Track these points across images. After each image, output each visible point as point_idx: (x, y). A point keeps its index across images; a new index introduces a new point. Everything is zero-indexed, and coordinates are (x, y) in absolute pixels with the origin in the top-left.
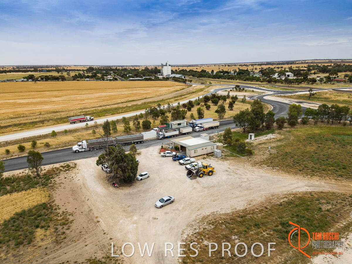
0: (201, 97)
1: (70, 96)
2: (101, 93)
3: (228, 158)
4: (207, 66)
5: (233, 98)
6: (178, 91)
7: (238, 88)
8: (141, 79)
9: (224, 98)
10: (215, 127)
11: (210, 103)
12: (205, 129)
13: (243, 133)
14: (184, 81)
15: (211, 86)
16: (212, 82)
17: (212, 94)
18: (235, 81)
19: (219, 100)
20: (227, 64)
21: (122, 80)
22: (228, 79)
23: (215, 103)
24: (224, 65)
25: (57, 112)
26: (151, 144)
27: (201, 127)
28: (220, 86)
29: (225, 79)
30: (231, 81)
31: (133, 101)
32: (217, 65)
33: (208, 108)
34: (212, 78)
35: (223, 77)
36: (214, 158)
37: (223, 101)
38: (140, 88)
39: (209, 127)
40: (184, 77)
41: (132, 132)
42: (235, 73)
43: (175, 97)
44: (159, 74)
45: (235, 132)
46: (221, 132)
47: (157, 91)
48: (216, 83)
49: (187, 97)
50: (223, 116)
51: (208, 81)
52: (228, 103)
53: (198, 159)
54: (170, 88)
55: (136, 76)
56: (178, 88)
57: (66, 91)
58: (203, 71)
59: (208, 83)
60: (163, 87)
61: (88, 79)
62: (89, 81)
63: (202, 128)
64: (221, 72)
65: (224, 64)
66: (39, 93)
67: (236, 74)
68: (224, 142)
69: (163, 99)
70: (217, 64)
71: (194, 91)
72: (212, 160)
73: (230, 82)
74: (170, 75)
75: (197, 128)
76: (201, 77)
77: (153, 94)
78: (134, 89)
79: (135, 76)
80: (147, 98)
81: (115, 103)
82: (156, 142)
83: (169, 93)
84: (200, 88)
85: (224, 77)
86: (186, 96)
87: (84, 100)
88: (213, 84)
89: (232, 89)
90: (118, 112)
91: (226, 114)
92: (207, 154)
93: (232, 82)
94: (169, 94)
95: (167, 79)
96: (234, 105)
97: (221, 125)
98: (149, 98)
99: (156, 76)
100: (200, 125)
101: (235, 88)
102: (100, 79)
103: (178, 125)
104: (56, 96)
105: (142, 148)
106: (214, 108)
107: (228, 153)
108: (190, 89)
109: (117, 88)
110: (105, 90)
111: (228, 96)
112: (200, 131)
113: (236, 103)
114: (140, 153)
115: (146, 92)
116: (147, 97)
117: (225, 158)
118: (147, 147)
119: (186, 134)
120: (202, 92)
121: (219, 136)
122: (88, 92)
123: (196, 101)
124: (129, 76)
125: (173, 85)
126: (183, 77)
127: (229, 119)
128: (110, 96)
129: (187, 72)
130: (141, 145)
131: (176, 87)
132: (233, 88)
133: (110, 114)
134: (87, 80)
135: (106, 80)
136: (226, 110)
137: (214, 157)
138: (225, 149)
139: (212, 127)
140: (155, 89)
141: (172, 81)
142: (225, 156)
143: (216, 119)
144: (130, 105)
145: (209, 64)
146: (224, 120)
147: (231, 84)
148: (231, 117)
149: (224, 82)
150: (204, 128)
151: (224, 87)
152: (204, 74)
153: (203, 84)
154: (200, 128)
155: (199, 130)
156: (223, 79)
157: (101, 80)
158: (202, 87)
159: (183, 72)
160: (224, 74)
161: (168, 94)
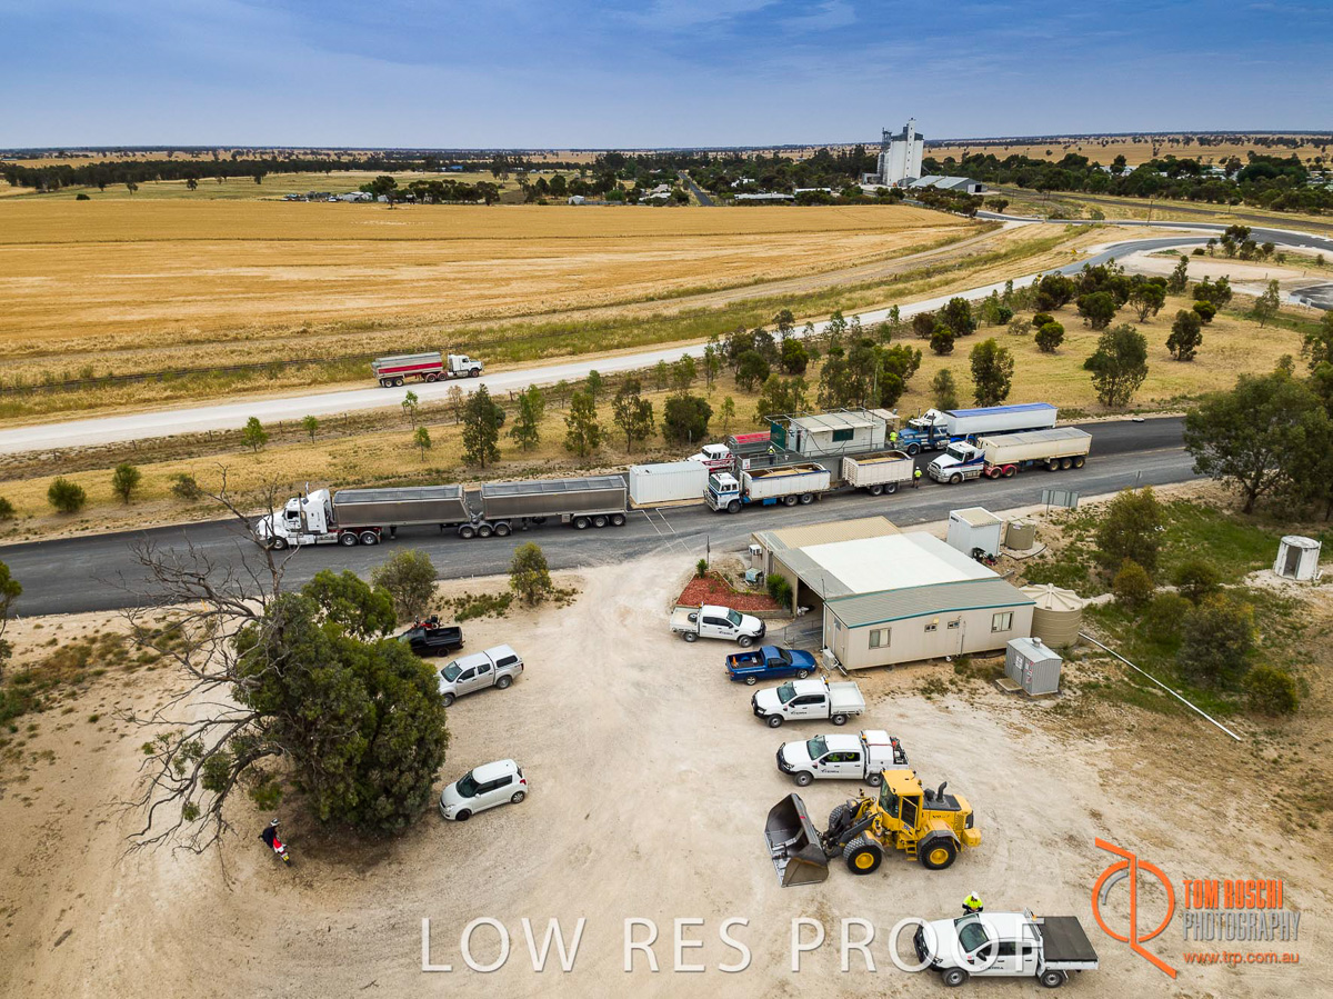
0: (1024, 282)
1: (472, 263)
2: (592, 252)
3: (1105, 710)
4: (1100, 140)
5: (1202, 291)
6: (925, 248)
7: (1239, 243)
8: (782, 196)
9: (1152, 292)
10: (1061, 461)
11: (1067, 318)
12: (994, 472)
13: (1239, 519)
14: (969, 206)
15: (1099, 227)
16: (1105, 209)
17: (1087, 266)
18: (1226, 207)
19: (1124, 297)
20: (1196, 134)
21: (705, 202)
22: (1193, 197)
23: (1097, 315)
24: (1181, 138)
25: (370, 327)
26: (659, 539)
27: (969, 459)
28: (1145, 230)
29: (1176, 196)
30: (1204, 206)
31: (702, 291)
32: (1149, 139)
33: (1049, 340)
34: (1112, 193)
35: (1169, 186)
36: (1004, 700)
37: (1141, 307)
38: (758, 237)
39: (1023, 463)
40: (978, 189)
41: (609, 451)
42: (1228, 173)
43: (896, 280)
44: (867, 175)
45: (1181, 507)
46: (1095, 499)
47: (830, 247)
48: (1124, 215)
49: (954, 281)
50: (1127, 395)
51: (1085, 205)
52: (1167, 318)
53: (893, 686)
54: (889, 237)
55: (768, 184)
56: (929, 235)
57: (470, 243)
58: (1074, 161)
59: (1086, 215)
60: (861, 233)
61: (578, 198)
62: (581, 204)
63: (973, 463)
64: (1161, 167)
65: (1183, 133)
66: (374, 245)
67: (1234, 177)
68: (1099, 574)
69: (832, 289)
70: (1147, 134)
71: (1003, 251)
72: (983, 714)
73: (1199, 212)
74: (915, 180)
75: (944, 460)
76: (1057, 188)
77: (803, 261)
78: (734, 238)
79: (763, 186)
80: (769, 281)
81: (620, 297)
82: (693, 529)
83: (877, 261)
84: (1038, 237)
85: (1174, 188)
86: (950, 276)
87: (508, 281)
88: (1107, 220)
89: (1203, 246)
90: (605, 343)
91: (1148, 382)
92: (961, 661)
93: (1212, 213)
94: (871, 266)
95: (894, 196)
96: (1202, 329)
97: (1098, 448)
98: (775, 280)
99: (848, 187)
100: (964, 447)
101: (1224, 240)
102: (620, 199)
103: (834, 440)
104: (421, 261)
105: (602, 561)
106: (1083, 342)
107: (1109, 671)
108: (990, 242)
109: (667, 233)
110: (618, 241)
111: (1178, 283)
112: (960, 482)
113: (1217, 318)
114: (574, 591)
115: (775, 253)
116: (765, 277)
117: (1079, 713)
118: (630, 556)
119: (873, 495)
120: (1043, 258)
121: (1071, 527)
122: (544, 249)
123: (993, 300)
124: (741, 184)
125: (911, 224)
126: (971, 190)
127: (1162, 415)
128: (618, 268)
129: (995, 169)
130: (608, 535)
131: (925, 230)
132: (1213, 241)
133: (563, 352)
134: (573, 204)
135: (644, 201)
136: (1147, 362)
137: (1003, 692)
138: (1092, 633)
139: (1043, 460)
140: (823, 239)
141: (916, 205)
142: (1088, 687)
143: (1079, 405)
144: (672, 309)
145: (1111, 136)
146: (1129, 417)
147: (1205, 220)
148: (1174, 399)
149: (1167, 214)
150: (987, 463)
151: (1163, 234)
152: (1076, 174)
153: (1061, 217)
154: (965, 464)
155: (957, 474)
156: (1167, 197)
157: (625, 204)
158: (1047, 232)
159: (979, 167)
160: (1173, 174)
161: (870, 262)
